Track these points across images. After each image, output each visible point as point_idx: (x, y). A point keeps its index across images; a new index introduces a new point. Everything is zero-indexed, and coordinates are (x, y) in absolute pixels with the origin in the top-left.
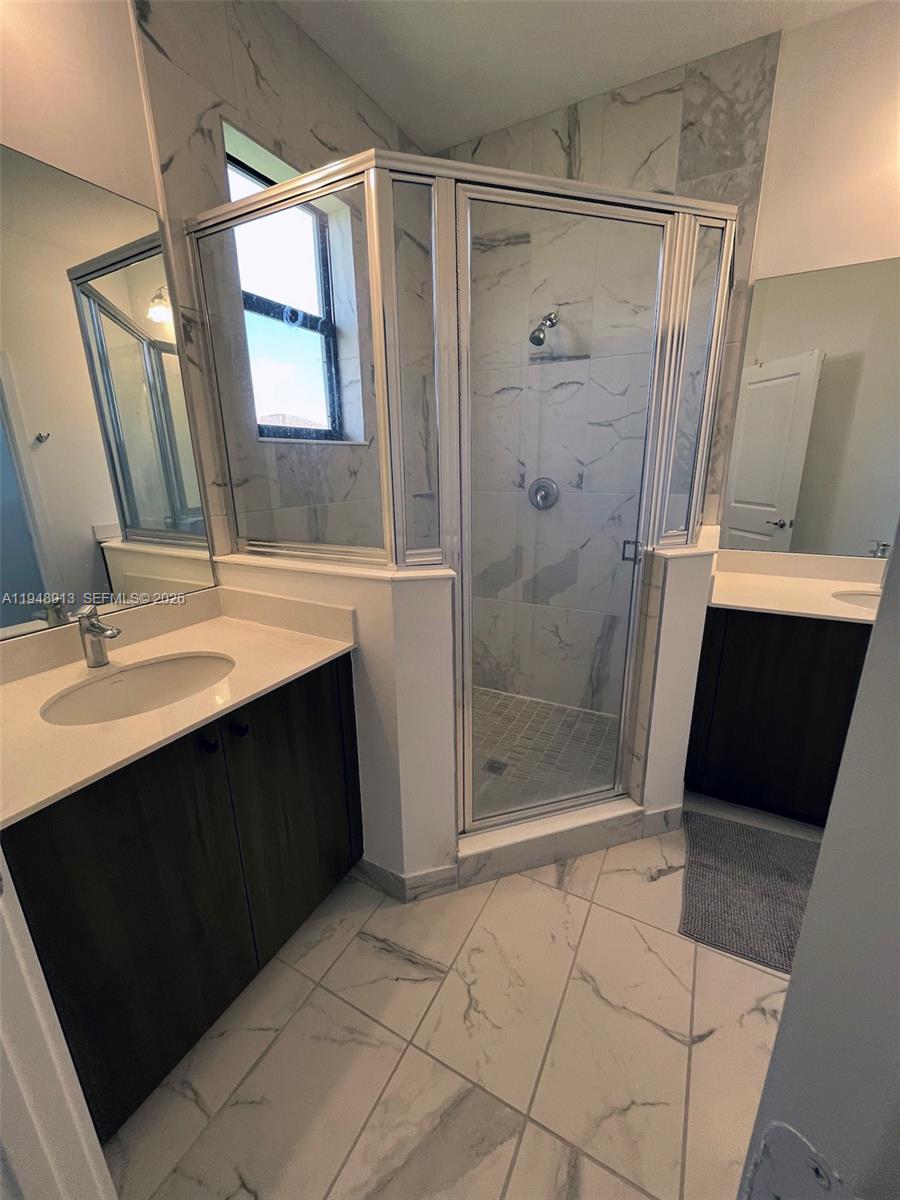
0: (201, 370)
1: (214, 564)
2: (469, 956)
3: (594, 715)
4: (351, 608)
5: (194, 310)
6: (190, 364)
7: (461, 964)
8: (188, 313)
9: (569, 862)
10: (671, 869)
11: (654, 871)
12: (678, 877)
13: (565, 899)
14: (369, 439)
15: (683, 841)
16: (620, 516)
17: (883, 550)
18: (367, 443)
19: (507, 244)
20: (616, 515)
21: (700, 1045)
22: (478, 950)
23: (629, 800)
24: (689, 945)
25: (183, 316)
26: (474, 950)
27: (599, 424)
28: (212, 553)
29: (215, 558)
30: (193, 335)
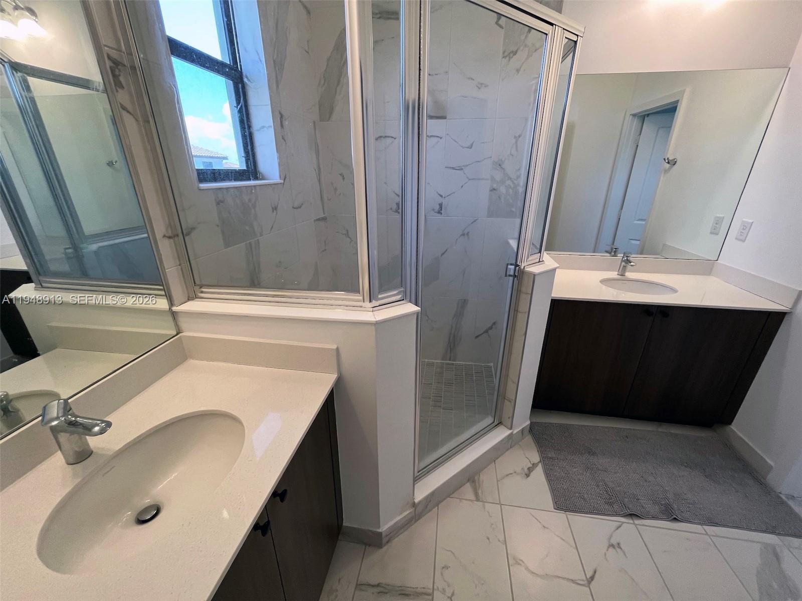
0: (137, 120)
1: (174, 315)
2: (442, 574)
3: (453, 364)
4: (334, 347)
5: (121, 51)
6: (124, 113)
7: (439, 584)
8: (114, 54)
9: (476, 478)
10: (534, 465)
11: (526, 470)
12: (539, 470)
13: (484, 507)
14: (283, 177)
15: (533, 444)
16: (468, 233)
17: (615, 251)
18: (282, 181)
19: (380, 18)
20: (466, 232)
21: (593, 583)
22: (446, 567)
23: (502, 426)
24: (561, 515)
25: (109, 57)
26: (443, 568)
27: (453, 168)
28: (171, 303)
29: (174, 309)
30: (122, 79)
